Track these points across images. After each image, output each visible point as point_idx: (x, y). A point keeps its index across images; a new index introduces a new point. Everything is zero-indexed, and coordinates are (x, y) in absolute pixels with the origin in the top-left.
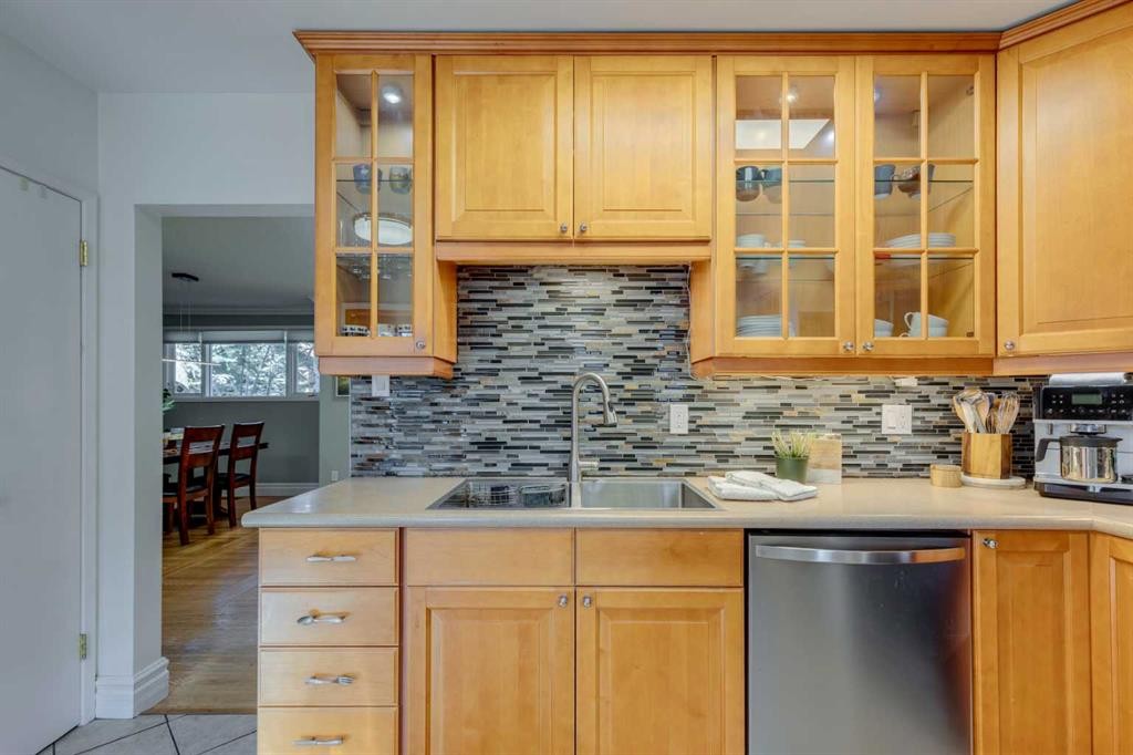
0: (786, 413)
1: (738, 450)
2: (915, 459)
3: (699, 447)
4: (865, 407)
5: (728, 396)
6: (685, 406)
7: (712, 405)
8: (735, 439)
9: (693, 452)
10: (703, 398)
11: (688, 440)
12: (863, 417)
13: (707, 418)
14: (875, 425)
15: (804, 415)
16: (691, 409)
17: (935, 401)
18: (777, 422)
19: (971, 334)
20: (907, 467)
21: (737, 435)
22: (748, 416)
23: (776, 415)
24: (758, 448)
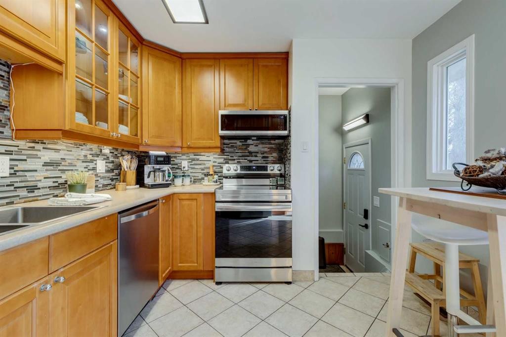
0: (63, 163)
1: (40, 185)
2: (106, 182)
3: (16, 185)
4: (92, 161)
5: (35, 153)
6: (8, 157)
7: (24, 157)
8: (38, 179)
9: (12, 188)
10: (19, 152)
11: (8, 181)
12: (91, 165)
13: (21, 166)
14: (94, 169)
15: (71, 165)
16: (11, 160)
17: (111, 159)
18: (60, 168)
19: (136, 135)
20: (104, 186)
21: (39, 176)
22: (46, 164)
23: (58, 164)
24: (50, 183)
